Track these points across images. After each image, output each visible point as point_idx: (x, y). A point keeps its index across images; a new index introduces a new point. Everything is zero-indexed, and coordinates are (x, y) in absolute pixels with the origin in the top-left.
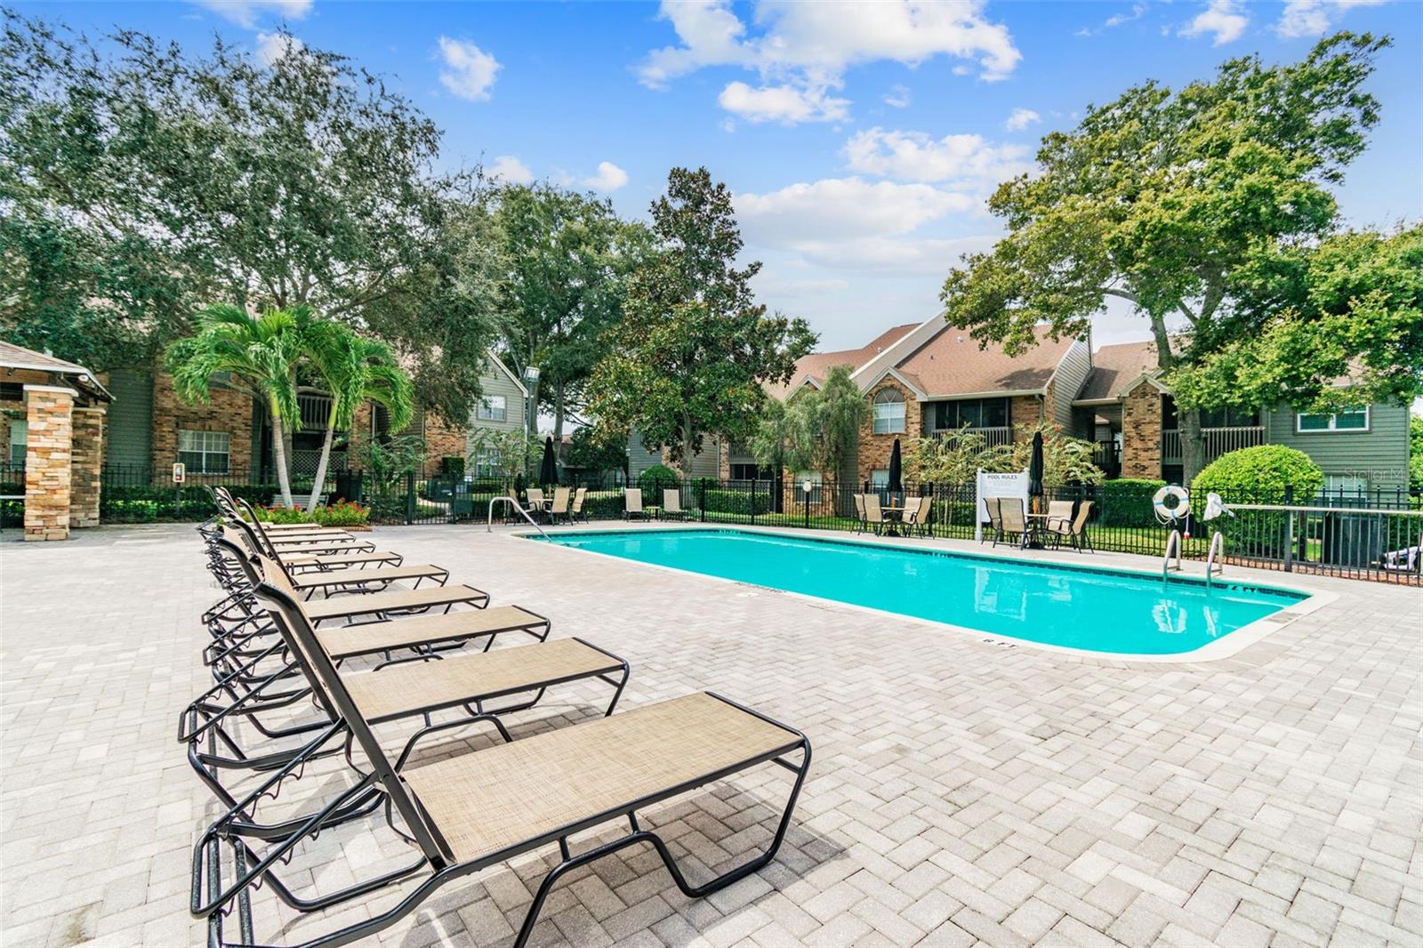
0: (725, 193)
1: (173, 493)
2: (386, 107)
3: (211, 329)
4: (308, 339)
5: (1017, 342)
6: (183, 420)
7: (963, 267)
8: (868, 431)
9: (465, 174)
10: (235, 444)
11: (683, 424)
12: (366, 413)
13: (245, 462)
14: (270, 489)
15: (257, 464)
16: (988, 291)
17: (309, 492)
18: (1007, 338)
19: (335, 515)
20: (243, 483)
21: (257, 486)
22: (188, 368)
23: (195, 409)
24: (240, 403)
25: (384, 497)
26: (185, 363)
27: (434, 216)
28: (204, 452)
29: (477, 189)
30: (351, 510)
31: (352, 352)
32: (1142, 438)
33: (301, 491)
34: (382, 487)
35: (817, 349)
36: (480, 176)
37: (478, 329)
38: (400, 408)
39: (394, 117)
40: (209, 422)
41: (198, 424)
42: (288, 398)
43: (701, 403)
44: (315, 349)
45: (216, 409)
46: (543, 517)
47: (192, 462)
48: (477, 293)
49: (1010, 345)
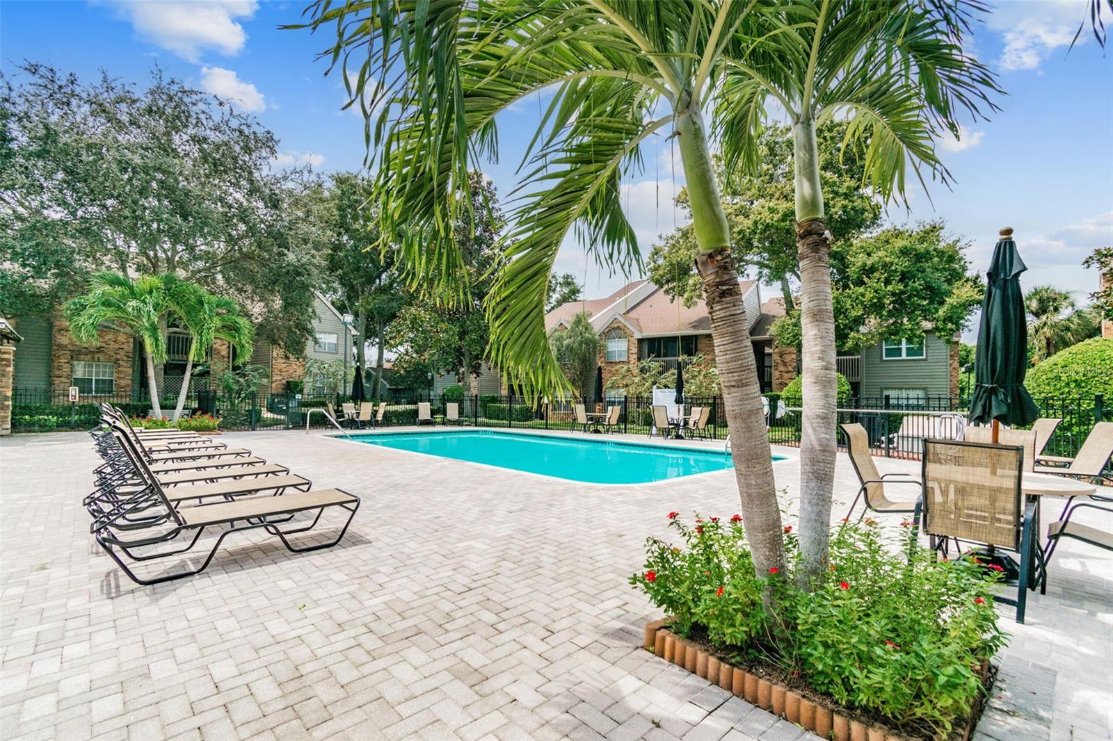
0: (492, 187)
1: (70, 409)
2: (234, 124)
3: (100, 290)
4: (173, 297)
5: (692, 298)
6: (77, 354)
7: (661, 244)
8: (603, 359)
9: (298, 170)
10: (119, 372)
11: (463, 355)
12: (225, 347)
13: (127, 385)
14: (145, 406)
15: (137, 387)
16: (674, 262)
17: (174, 408)
18: (686, 295)
19: (193, 423)
20: (124, 401)
21: (135, 403)
22: (82, 319)
23: (86, 345)
24: (123, 340)
25: (233, 410)
26: (79, 315)
27: (274, 203)
28: (94, 378)
29: (308, 181)
30: (206, 420)
31: (206, 306)
32: (785, 364)
33: (167, 406)
34: (233, 404)
35: (580, 297)
36: (310, 172)
37: (305, 287)
38: (243, 346)
39: (241, 132)
40: (97, 356)
41: (89, 356)
42: (157, 340)
43: (473, 340)
44: (178, 304)
45: (103, 345)
46: (352, 423)
47: (84, 385)
48: (304, 260)
49: (688, 300)
